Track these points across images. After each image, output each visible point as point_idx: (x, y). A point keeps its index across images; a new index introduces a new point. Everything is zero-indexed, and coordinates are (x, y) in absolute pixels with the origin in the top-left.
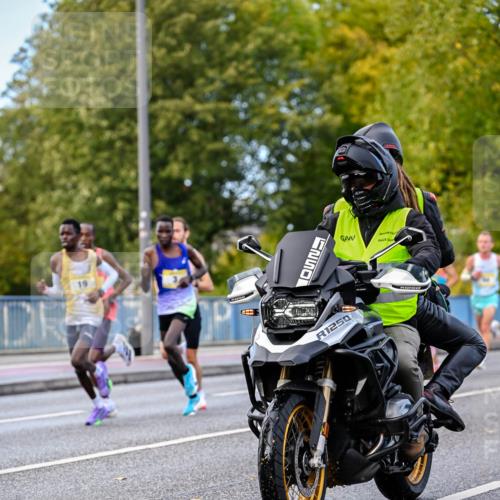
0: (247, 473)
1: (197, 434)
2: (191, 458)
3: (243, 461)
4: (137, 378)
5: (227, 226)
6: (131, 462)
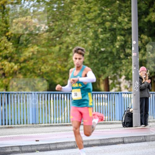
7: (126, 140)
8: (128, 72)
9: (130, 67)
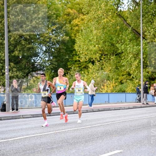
0: (39, 148)
1: (23, 136)
2: (22, 143)
3: (38, 144)
4: (4, 119)
5: (33, 71)
6: (3, 145)
7: (2, 119)
8: (3, 82)
9: (4, 80)
